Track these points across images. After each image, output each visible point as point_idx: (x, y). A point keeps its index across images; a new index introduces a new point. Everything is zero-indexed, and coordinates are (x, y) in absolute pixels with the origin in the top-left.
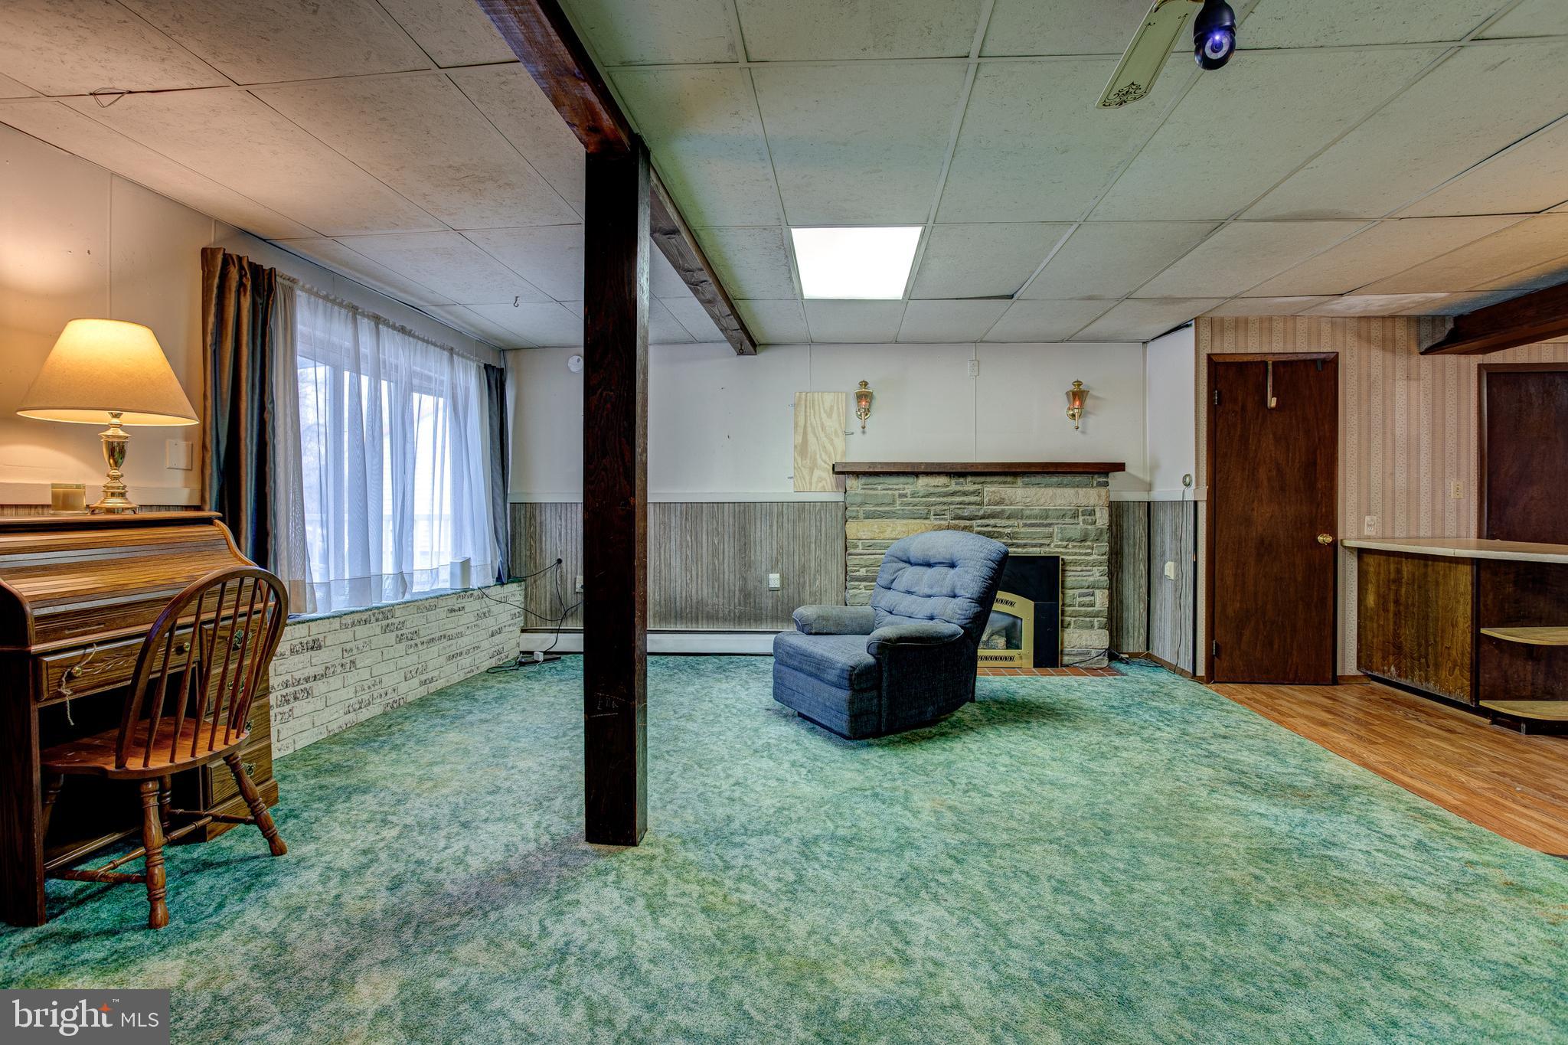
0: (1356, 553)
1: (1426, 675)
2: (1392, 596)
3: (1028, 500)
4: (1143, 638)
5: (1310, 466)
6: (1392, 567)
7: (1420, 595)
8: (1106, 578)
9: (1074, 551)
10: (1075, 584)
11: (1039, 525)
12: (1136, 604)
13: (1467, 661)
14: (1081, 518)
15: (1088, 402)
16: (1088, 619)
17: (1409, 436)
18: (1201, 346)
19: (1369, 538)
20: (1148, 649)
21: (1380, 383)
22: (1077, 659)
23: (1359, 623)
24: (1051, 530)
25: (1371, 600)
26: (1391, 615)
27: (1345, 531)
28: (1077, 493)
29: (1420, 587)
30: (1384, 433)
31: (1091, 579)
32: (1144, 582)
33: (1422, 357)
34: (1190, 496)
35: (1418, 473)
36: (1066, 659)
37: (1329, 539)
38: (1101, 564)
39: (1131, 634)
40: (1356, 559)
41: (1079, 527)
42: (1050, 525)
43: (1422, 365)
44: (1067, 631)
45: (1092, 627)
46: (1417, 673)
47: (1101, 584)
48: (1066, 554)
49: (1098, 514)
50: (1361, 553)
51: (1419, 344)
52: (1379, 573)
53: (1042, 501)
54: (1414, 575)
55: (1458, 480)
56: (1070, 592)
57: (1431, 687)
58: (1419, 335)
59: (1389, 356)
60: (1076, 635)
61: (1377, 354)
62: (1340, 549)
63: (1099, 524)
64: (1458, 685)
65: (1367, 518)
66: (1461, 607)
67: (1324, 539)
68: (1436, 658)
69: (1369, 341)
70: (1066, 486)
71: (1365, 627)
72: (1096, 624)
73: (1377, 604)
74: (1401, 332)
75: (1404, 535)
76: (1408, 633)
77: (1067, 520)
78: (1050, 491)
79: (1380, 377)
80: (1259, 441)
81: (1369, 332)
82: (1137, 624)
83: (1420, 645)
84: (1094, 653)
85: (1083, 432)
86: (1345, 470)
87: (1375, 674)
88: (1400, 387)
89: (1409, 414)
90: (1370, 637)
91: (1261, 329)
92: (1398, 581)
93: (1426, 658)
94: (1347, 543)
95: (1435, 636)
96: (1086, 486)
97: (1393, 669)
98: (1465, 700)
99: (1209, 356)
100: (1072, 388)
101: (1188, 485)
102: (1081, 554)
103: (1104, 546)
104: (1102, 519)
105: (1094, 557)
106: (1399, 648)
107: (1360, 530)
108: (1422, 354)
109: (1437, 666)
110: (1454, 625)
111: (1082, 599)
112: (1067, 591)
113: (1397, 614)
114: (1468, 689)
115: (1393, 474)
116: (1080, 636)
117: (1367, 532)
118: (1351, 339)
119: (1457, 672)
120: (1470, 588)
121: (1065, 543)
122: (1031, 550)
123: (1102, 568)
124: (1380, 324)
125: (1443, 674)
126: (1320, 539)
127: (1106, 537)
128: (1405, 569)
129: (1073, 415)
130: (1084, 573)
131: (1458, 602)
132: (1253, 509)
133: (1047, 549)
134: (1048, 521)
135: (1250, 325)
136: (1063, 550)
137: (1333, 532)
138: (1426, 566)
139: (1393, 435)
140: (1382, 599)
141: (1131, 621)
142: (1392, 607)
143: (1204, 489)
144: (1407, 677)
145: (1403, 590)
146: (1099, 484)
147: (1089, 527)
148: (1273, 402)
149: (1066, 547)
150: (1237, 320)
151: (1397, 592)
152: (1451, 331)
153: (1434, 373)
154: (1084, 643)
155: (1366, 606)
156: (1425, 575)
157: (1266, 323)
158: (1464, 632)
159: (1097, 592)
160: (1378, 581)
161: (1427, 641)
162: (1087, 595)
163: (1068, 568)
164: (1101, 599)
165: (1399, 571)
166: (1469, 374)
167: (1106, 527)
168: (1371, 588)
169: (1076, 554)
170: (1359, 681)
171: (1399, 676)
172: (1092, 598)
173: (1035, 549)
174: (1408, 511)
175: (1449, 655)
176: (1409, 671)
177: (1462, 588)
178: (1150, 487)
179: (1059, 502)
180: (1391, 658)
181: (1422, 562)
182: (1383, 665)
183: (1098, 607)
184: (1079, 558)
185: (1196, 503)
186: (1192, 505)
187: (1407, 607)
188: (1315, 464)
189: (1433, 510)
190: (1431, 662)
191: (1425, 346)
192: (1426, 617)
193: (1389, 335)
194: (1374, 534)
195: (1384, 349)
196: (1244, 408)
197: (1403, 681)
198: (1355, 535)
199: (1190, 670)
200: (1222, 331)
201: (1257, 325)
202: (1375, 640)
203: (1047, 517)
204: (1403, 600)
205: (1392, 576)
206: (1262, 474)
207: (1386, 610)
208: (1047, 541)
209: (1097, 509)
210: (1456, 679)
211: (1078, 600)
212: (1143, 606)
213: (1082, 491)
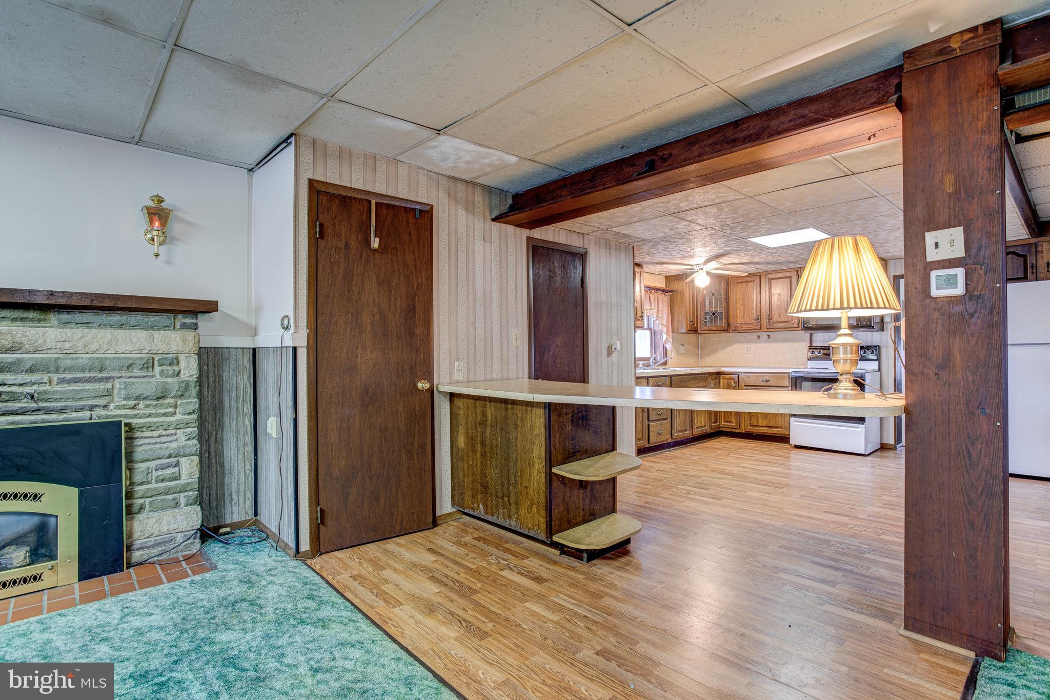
0: (448, 397)
1: (509, 512)
2: (479, 439)
3: (68, 345)
4: (250, 504)
5: (411, 311)
6: (479, 410)
7: (502, 437)
8: (195, 442)
9: (148, 411)
10: (149, 455)
11: (89, 380)
12: (241, 465)
13: (543, 500)
14: (157, 369)
15: (175, 227)
16: (170, 497)
17: (485, 290)
18: (302, 168)
19: (458, 382)
20: (256, 514)
21: (465, 240)
22: (155, 551)
23: (452, 463)
24: (109, 386)
25: (461, 442)
26: (478, 455)
27: (439, 377)
28: (152, 336)
29: (501, 429)
30: (468, 286)
31: (174, 445)
32: (249, 439)
33: (493, 223)
34: (289, 343)
35: (491, 323)
36: (137, 556)
37: (427, 386)
38: (187, 425)
39: (235, 501)
40: (448, 403)
41: (153, 380)
42: (107, 379)
43: (493, 230)
44: (140, 517)
45: (177, 505)
46: (501, 510)
47: (188, 451)
48: (135, 416)
49: (183, 364)
50: (452, 396)
51: (491, 212)
52: (468, 416)
53: (94, 346)
54: (496, 417)
55: (517, 330)
56: (140, 467)
57: (513, 524)
58: (490, 204)
59: (470, 216)
60: (152, 521)
61: (462, 213)
62: (436, 393)
63: (184, 375)
64: (535, 520)
65: (456, 363)
66: (536, 449)
67: (422, 385)
68: (516, 497)
69: (456, 200)
70: (134, 327)
71: (457, 467)
72: (183, 501)
73: (466, 444)
74: (479, 198)
75: (483, 378)
76: (493, 473)
77: (136, 372)
78: (108, 333)
79: (465, 234)
80: (363, 283)
81: (456, 192)
82: (242, 487)
83: (503, 485)
84: (180, 538)
85: (168, 262)
86: (439, 318)
87: (467, 511)
88: (479, 245)
89: (484, 271)
90: (461, 477)
91: (365, 165)
92: (483, 423)
93: (508, 497)
94: (443, 388)
95: (516, 476)
96: (165, 328)
97: (481, 506)
98: (542, 537)
99: (311, 182)
100: (151, 204)
101: (286, 328)
102: (157, 415)
103: (193, 403)
104: (189, 369)
105: (179, 417)
106: (485, 486)
107: (451, 375)
108: (493, 220)
109: (517, 503)
110: (531, 466)
111: (160, 473)
112: (137, 466)
113: (484, 455)
114: (544, 526)
115: (474, 323)
116: (159, 521)
117: (457, 376)
118: (443, 196)
119: (534, 509)
120: (543, 430)
121: (132, 403)
122: (75, 415)
123: (189, 430)
124: (464, 187)
125: (523, 511)
126: (420, 385)
127: (194, 391)
128: (489, 412)
129: (153, 240)
130: (163, 439)
131: (533, 443)
132: (357, 356)
133: (103, 412)
134: (104, 374)
135: (355, 159)
136: (129, 412)
137: (430, 380)
138: (506, 409)
139: (474, 288)
140: (470, 439)
141: (234, 486)
142: (479, 448)
143: (304, 332)
144: (493, 515)
145: (488, 432)
146: (184, 326)
147: (170, 380)
148: (375, 243)
149: (134, 407)
150: (341, 150)
151: (483, 433)
152: (511, 206)
153: (500, 239)
154: (165, 529)
155: (457, 447)
156: (506, 418)
157: (370, 160)
158: (539, 472)
159: (184, 461)
160: (467, 423)
161: (509, 481)
162: (169, 466)
163: (138, 434)
164: (189, 469)
165: (484, 414)
166: (521, 244)
167: (194, 379)
168: (462, 430)
169: (150, 415)
170: (455, 517)
171: (487, 513)
172: (176, 469)
173: (80, 414)
174: (485, 357)
175: (527, 494)
176: (494, 509)
177: (536, 431)
178: (254, 332)
179: (122, 348)
180: (479, 496)
181: (503, 405)
182: (473, 503)
183: (184, 480)
184: (156, 420)
185: (295, 349)
186: (291, 351)
187: (491, 449)
188: (413, 310)
189: (502, 356)
190: (512, 501)
191: (495, 214)
192: (507, 458)
193: (470, 198)
194: (461, 378)
195: (467, 210)
196: (347, 245)
197: (489, 518)
198: (447, 380)
199: (292, 545)
200: (326, 156)
201: (362, 160)
202: (466, 480)
203: (102, 370)
204: (488, 442)
205: (479, 419)
206: (366, 319)
207: (474, 451)
208: (102, 402)
209: (182, 358)
210: (533, 517)
211: (155, 474)
212: (249, 466)
213: (158, 335)
